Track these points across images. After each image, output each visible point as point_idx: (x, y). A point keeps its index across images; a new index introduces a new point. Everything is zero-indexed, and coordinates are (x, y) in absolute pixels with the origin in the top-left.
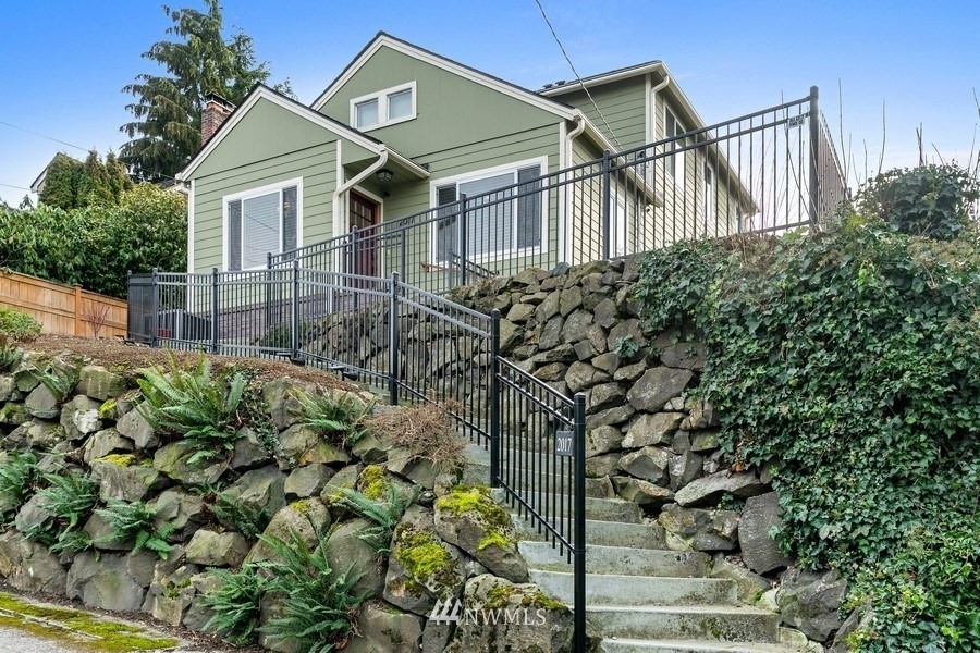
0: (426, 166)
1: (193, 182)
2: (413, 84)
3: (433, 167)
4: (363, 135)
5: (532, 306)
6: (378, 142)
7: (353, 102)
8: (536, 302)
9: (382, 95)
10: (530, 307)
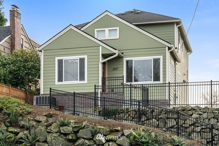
0: (123, 53)
1: (43, 51)
2: (118, 28)
3: (124, 54)
4: (99, 41)
5: (199, 115)
6: (116, 50)
7: (96, 30)
8: (200, 114)
9: (107, 30)
10: (198, 116)
